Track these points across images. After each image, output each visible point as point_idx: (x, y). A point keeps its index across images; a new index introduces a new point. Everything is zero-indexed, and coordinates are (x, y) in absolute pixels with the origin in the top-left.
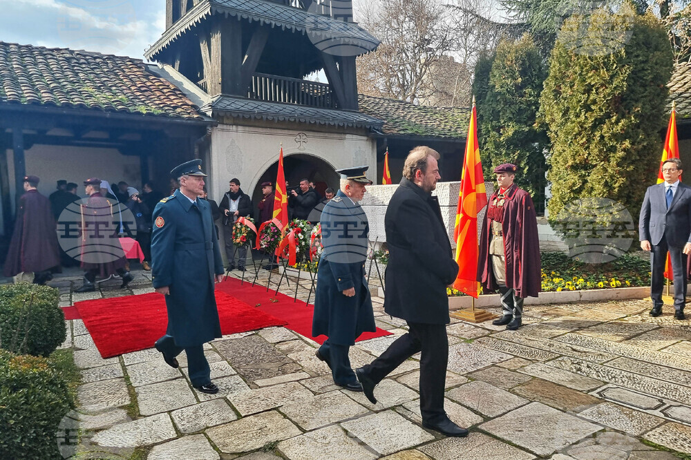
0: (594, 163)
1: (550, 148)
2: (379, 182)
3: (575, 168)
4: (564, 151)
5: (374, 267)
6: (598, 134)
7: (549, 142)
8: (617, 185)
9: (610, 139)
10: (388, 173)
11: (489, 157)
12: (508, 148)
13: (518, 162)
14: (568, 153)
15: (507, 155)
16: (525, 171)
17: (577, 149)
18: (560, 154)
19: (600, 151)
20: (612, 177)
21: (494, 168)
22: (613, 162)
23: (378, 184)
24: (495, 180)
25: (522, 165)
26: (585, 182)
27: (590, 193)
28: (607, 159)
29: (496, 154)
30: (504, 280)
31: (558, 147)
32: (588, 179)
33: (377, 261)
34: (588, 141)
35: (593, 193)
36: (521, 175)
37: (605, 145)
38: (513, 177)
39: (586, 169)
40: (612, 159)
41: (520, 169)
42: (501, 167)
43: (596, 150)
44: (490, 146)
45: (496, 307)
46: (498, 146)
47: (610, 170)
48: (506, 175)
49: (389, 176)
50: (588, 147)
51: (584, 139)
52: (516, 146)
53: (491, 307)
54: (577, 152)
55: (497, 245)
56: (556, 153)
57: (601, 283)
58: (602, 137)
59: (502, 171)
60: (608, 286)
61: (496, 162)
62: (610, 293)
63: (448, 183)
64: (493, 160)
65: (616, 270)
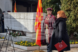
0: (72, 10)
1: (61, 5)
2: (13, 12)
3: (67, 11)
4: (64, 6)
5: (10, 37)
6: (73, 2)
7: (61, 3)
8: (77, 16)
9: (76, 4)
10: (16, 9)
11: (45, 6)
12: (50, 4)
13: (53, 8)
14: (65, 7)
15: (50, 6)
16: (54, 11)
17: (68, 5)
18: (63, 7)
19: (73, 6)
20: (76, 14)
21: (46, 9)
22: (77, 10)
23: (12, 12)
24: (46, 13)
25: (54, 9)
26: (70, 15)
27: (71, 18)
28: (75, 9)
29: (47, 6)
30: (48, 42)
31: (63, 5)
32: (71, 14)
33: (11, 35)
34: (71, 4)
35: (72, 18)
36: (53, 12)
37: (75, 5)
38: (51, 12)
39: (70, 11)
40: (76, 9)
41: (53, 10)
42: (48, 9)
43: (72, 6)
44: (45, 3)
45: (45, 49)
46: (47, 3)
47: (76, 12)
48: (50, 11)
49: (16, 10)
50: (71, 5)
51: (70, 3)
52: (52, 4)
53: (44, 49)
54: (68, 6)
55: (47, 31)
56: (62, 6)
57: (73, 43)
58: (74, 3)
59: (49, 10)
60: (75, 43)
61: (46, 8)
62: (75, 45)
63: (33, 13)
64: (46, 7)
65: (77, 39)
